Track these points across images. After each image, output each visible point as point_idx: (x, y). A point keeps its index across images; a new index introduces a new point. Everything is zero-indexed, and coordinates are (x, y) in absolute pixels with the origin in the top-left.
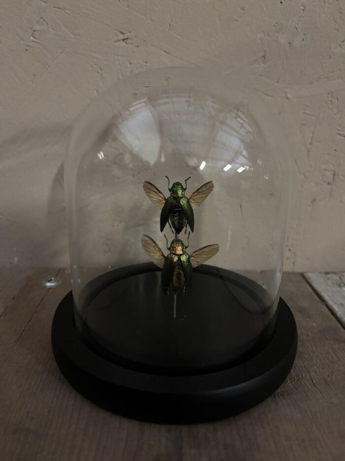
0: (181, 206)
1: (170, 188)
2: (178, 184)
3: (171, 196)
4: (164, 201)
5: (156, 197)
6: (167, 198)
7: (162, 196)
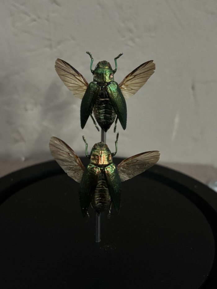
0: (108, 95)
1: (93, 69)
2: (104, 63)
3: (94, 80)
4: (85, 88)
5: (73, 82)
6: (89, 83)
7: (83, 80)
